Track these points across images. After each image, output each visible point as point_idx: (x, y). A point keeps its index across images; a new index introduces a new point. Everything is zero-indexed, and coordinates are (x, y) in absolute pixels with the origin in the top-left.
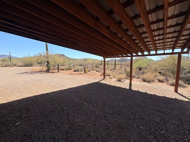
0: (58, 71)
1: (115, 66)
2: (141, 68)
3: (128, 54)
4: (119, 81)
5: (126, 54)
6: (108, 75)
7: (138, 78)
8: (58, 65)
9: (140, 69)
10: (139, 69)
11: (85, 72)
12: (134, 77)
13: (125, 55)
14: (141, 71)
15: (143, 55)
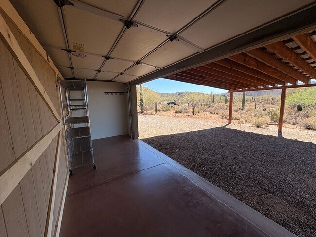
0: (156, 112)
1: (243, 103)
2: (303, 107)
3: (276, 84)
4: (258, 127)
5: (273, 85)
6: (235, 119)
7: (294, 124)
8: (156, 104)
9: (300, 109)
10: (296, 109)
11: (193, 114)
12: (285, 122)
13: (270, 87)
14: (303, 112)
15: (308, 85)
